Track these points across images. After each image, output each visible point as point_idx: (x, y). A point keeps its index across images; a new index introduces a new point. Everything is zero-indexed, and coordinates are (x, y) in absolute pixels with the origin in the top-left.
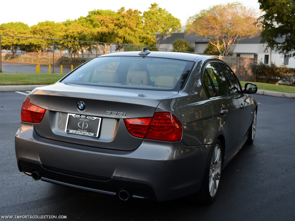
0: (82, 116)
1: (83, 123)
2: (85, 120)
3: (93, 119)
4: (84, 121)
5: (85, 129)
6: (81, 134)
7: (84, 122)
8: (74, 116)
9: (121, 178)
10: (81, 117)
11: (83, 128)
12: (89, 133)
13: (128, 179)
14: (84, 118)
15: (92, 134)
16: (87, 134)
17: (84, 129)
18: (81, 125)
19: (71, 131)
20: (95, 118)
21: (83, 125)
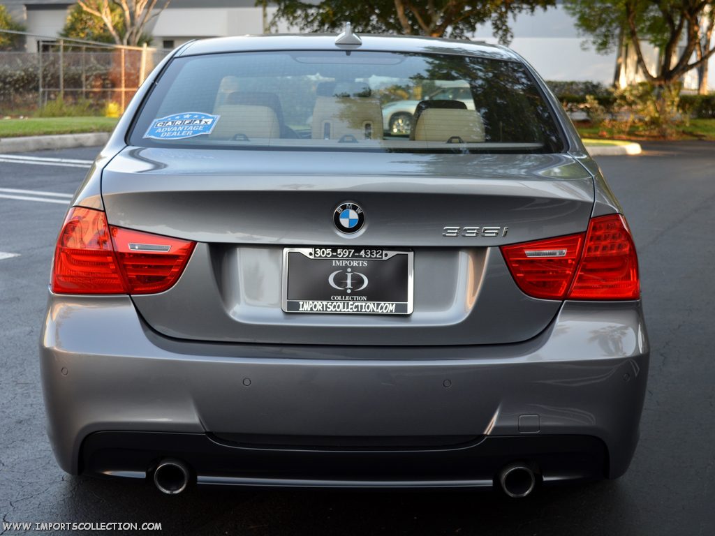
0: (339, 251)
1: (349, 276)
2: (355, 264)
3: (384, 258)
4: (352, 267)
5: (361, 293)
6: (345, 310)
7: (349, 270)
8: (311, 254)
9: (519, 428)
10: (336, 256)
11: (349, 291)
12: (378, 305)
13: (539, 428)
14: (348, 256)
15: (390, 307)
16: (372, 307)
17: (354, 293)
18: (340, 280)
19: (306, 306)
20: (391, 254)
21: (349, 281)
